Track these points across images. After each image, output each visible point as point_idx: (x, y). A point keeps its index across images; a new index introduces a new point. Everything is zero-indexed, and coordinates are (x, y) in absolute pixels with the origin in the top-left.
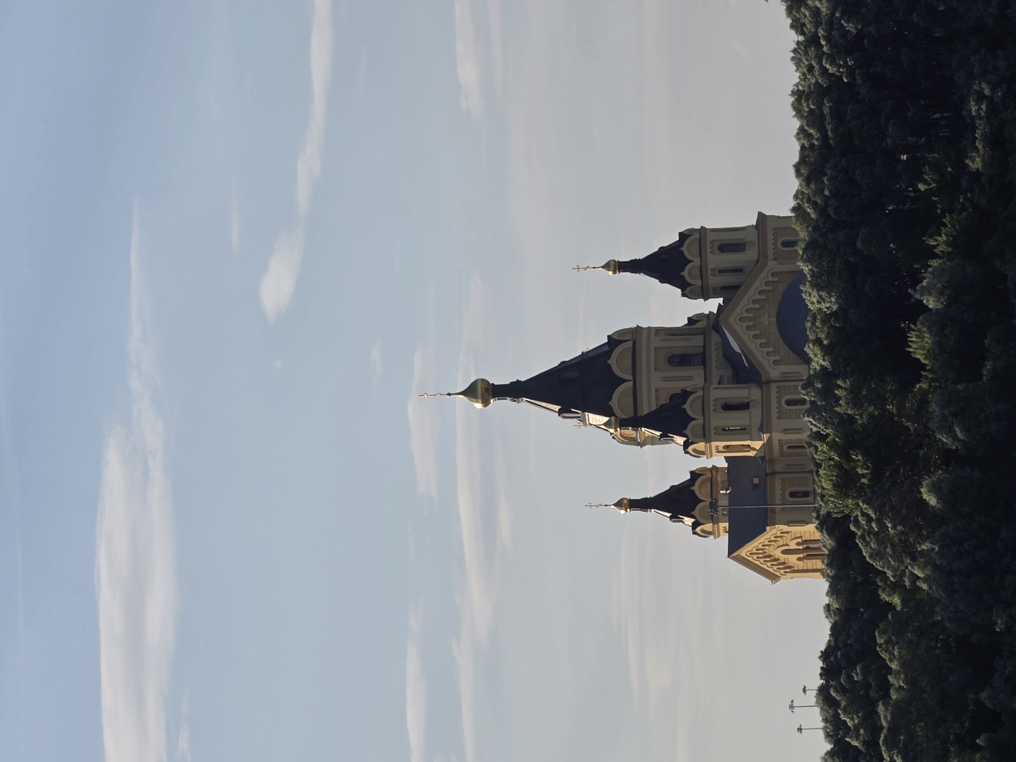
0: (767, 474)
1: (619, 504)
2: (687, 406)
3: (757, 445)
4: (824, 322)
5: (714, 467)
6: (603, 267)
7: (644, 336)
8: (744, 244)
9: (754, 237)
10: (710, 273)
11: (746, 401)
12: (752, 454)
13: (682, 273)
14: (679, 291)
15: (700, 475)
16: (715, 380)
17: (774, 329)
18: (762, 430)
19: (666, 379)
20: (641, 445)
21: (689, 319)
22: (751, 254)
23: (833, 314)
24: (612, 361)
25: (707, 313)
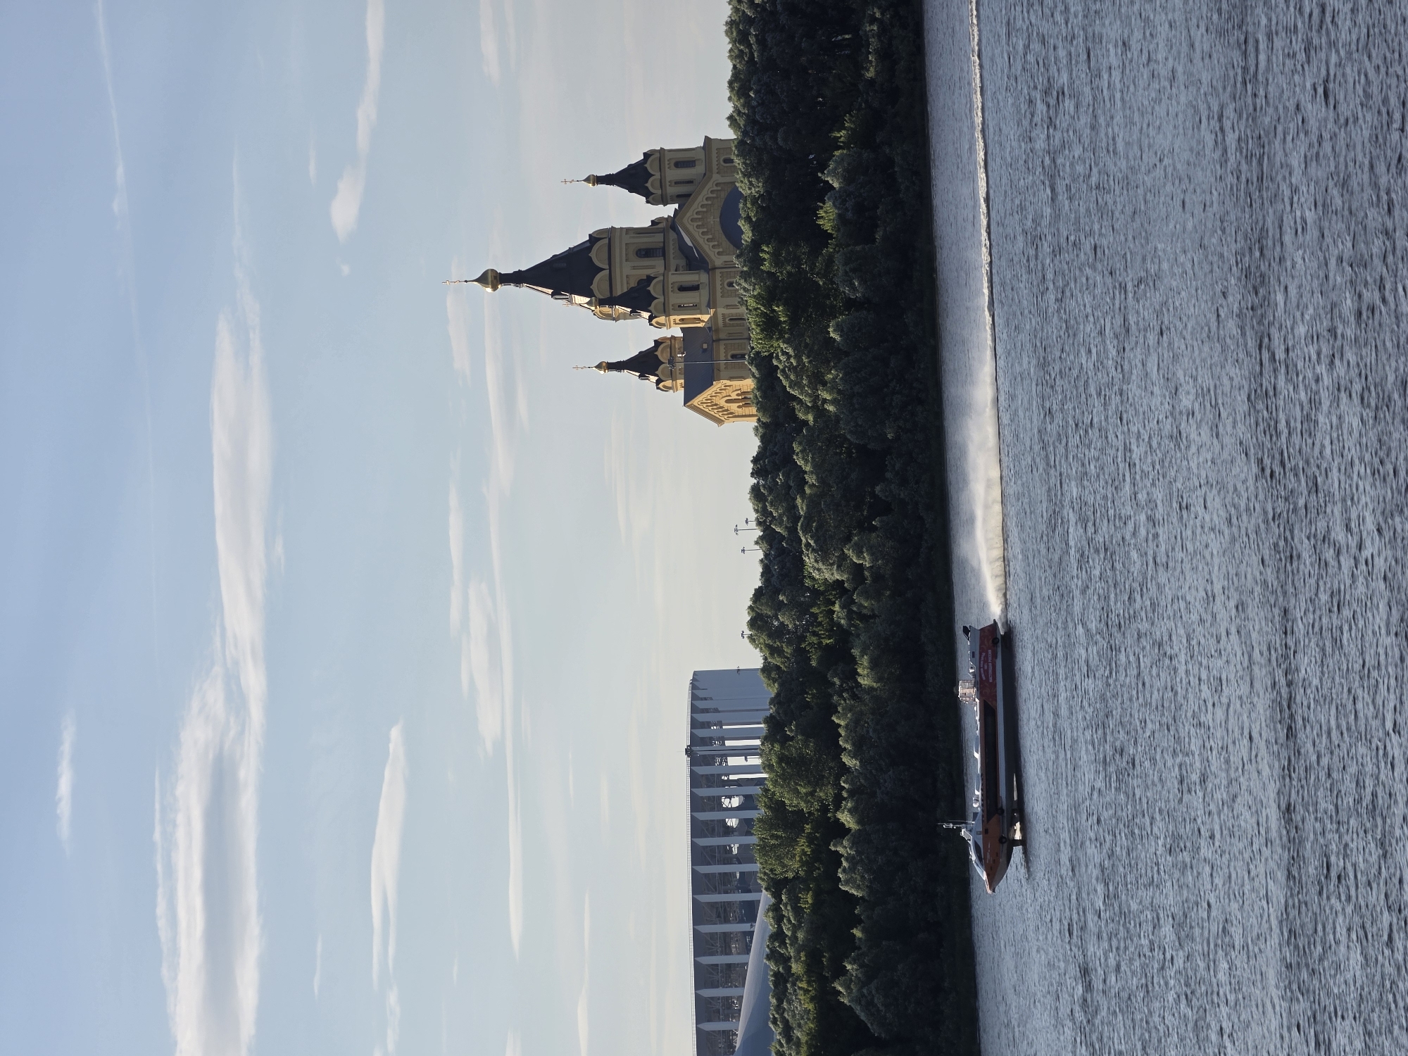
0: (714, 341)
1: (599, 366)
2: (651, 288)
3: (706, 318)
4: (753, 204)
5: (673, 337)
6: (584, 180)
7: (618, 234)
8: (694, 161)
9: (702, 156)
10: (668, 184)
11: (697, 283)
12: (701, 325)
13: (646, 185)
14: (644, 199)
15: (662, 343)
16: (673, 268)
17: (718, 228)
18: (709, 306)
19: (634, 268)
20: (615, 319)
21: (652, 221)
22: (699, 169)
23: (761, 196)
24: (593, 254)
25: (666, 216)
